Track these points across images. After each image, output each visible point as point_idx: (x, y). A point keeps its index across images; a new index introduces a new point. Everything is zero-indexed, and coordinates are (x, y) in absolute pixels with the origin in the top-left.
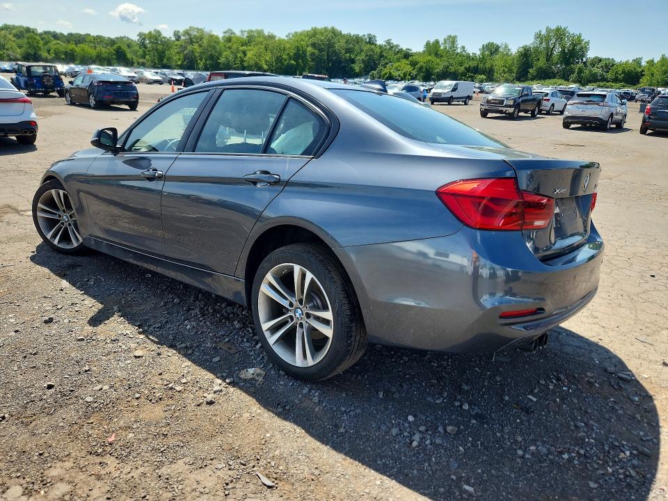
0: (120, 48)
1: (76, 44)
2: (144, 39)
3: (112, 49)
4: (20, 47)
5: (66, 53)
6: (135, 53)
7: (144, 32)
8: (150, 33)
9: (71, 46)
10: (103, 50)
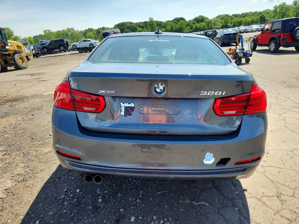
0: (263, 15)
1: (243, 18)
2: (277, 9)
3: (259, 17)
4: (221, 23)
5: (238, 23)
6: (270, 17)
7: (277, 5)
8: (280, 5)
9: (241, 19)
10: (255, 18)
